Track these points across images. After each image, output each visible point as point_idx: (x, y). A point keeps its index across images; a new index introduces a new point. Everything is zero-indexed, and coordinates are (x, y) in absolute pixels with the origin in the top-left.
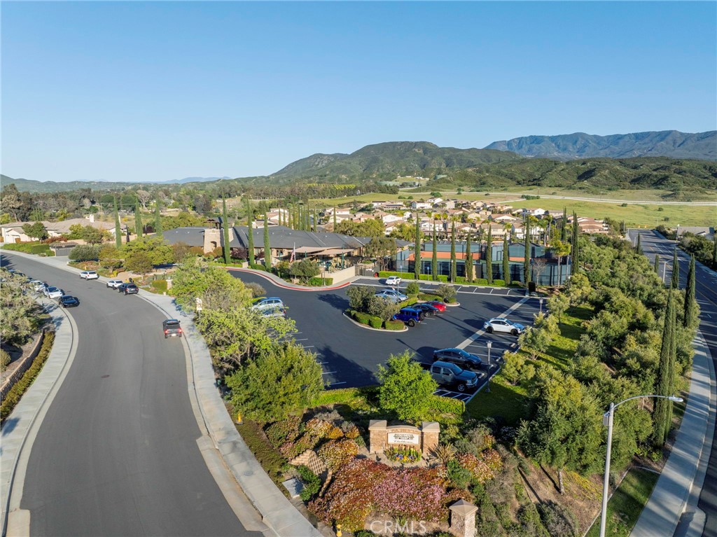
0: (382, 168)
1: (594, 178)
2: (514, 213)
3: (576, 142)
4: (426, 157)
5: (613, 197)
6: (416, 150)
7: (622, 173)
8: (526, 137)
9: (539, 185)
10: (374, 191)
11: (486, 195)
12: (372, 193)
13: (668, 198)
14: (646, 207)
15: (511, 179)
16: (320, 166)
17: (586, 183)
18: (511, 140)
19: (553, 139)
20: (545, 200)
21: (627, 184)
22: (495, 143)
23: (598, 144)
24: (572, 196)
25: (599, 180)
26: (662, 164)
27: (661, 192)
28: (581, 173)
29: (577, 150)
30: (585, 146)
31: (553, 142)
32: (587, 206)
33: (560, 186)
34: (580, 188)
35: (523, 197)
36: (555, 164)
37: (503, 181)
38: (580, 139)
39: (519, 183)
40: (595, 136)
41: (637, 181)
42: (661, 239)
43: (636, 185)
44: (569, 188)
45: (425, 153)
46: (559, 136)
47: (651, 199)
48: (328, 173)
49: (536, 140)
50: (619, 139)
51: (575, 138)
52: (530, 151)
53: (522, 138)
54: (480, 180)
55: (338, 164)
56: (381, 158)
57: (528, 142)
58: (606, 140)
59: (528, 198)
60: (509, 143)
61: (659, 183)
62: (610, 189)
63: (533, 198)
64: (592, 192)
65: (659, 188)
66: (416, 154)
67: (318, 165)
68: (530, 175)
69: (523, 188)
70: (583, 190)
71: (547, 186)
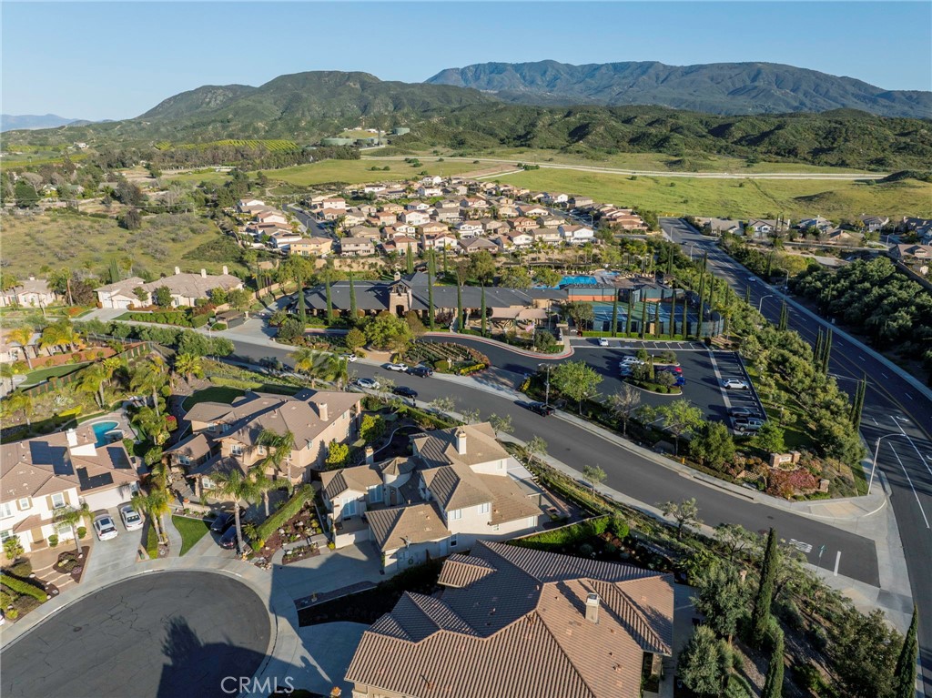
0: (309, 111)
1: (590, 137)
2: (535, 198)
3: (545, 72)
4: (365, 94)
5: (616, 165)
6: (351, 84)
7: (619, 130)
8: (484, 65)
9: (529, 146)
10: (330, 157)
11: (475, 162)
12: (328, 159)
13: (674, 167)
14: (656, 180)
15: (491, 135)
16: (213, 104)
17: (582, 144)
18: (465, 68)
19: (518, 68)
20: (547, 170)
21: (625, 144)
22: (444, 71)
23: (571, 75)
24: (572, 164)
25: (595, 141)
26: (656, 115)
27: (663, 156)
28: (572, 128)
29: (546, 84)
30: (556, 78)
31: (517, 71)
32: (597, 181)
33: (553, 148)
34: (578, 152)
35: (519, 165)
36: (538, 114)
37: (483, 139)
38: (550, 69)
39: (502, 142)
40: (567, 65)
41: (637, 141)
42: (695, 233)
43: (637, 147)
44: (564, 150)
45: (363, 89)
46: (524, 64)
47: (656, 168)
48: (230, 116)
49: (496, 68)
50: (595, 69)
51: (544, 67)
52: (489, 82)
53: (479, 65)
54: (455, 137)
55: (243, 103)
56: (305, 95)
57: (487, 72)
58: (580, 69)
59: (526, 168)
60: (463, 72)
61: (660, 145)
62: (609, 153)
63: (532, 168)
64: (592, 158)
65: (660, 152)
66: (351, 90)
67: (210, 102)
68: (512, 129)
69: (510, 150)
70: (581, 155)
71: (538, 147)
